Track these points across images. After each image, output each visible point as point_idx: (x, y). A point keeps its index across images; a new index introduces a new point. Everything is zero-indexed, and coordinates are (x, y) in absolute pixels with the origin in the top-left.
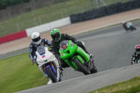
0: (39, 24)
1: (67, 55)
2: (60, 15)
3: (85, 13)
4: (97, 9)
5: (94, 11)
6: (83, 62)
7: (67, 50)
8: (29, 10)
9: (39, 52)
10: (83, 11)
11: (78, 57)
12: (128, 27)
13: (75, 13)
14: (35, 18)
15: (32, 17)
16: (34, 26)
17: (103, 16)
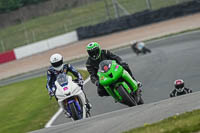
0: (32, 42)
1: (109, 79)
2: (63, 28)
3: (99, 25)
4: (116, 20)
5: (111, 22)
6: (130, 91)
7: (109, 72)
8: (19, 21)
9: (59, 82)
10: (95, 23)
11: (124, 83)
12: (140, 48)
13: (83, 25)
14: (26, 33)
15: (23, 31)
16: (26, 44)
17: (124, 29)
